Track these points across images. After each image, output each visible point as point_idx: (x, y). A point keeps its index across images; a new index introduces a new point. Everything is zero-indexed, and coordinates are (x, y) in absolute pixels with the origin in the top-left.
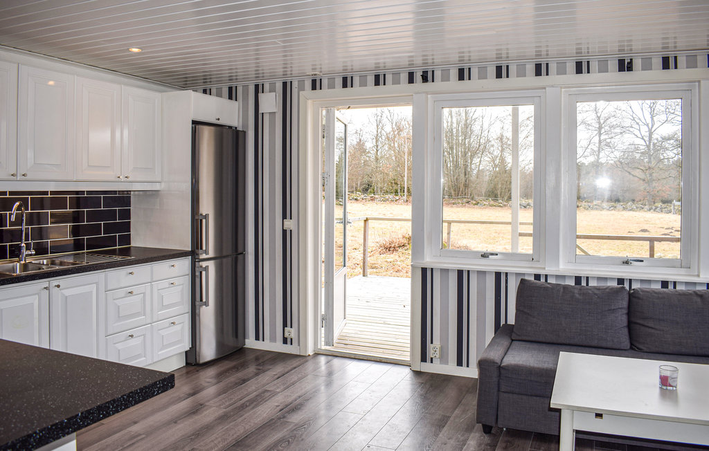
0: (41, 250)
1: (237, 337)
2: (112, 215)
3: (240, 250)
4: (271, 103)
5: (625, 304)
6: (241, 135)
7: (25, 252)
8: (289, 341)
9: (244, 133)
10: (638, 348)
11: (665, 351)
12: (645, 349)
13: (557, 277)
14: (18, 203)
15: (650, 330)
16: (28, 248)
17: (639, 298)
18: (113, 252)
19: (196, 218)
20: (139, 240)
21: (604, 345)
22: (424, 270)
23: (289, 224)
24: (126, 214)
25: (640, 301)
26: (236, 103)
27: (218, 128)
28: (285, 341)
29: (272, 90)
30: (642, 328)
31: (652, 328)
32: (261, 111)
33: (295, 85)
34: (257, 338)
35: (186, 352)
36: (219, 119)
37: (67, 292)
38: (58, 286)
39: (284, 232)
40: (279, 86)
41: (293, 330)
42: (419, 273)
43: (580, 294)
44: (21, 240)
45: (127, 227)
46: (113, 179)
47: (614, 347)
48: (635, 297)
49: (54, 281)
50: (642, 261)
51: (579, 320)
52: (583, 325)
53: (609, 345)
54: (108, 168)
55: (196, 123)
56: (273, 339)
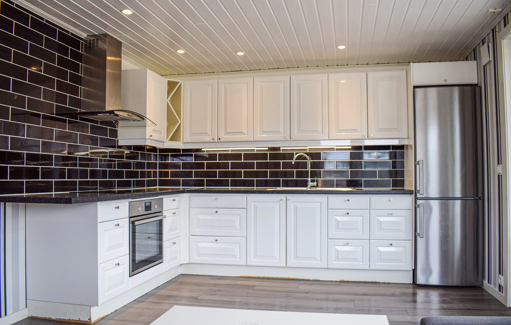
6: (477, 91)
8: (501, 288)
9: (480, 88)
19: (416, 163)
23: (500, 169)
28: (499, 288)
29: (489, 41)
32: (484, 64)
35: (413, 272)
36: (446, 81)
37: (297, 205)
39: (499, 177)
40: (491, 37)
41: (502, 278)
45: (401, 174)
46: (360, 137)
49: (289, 197)
54: (356, 130)
55: (415, 87)
56: (495, 286)
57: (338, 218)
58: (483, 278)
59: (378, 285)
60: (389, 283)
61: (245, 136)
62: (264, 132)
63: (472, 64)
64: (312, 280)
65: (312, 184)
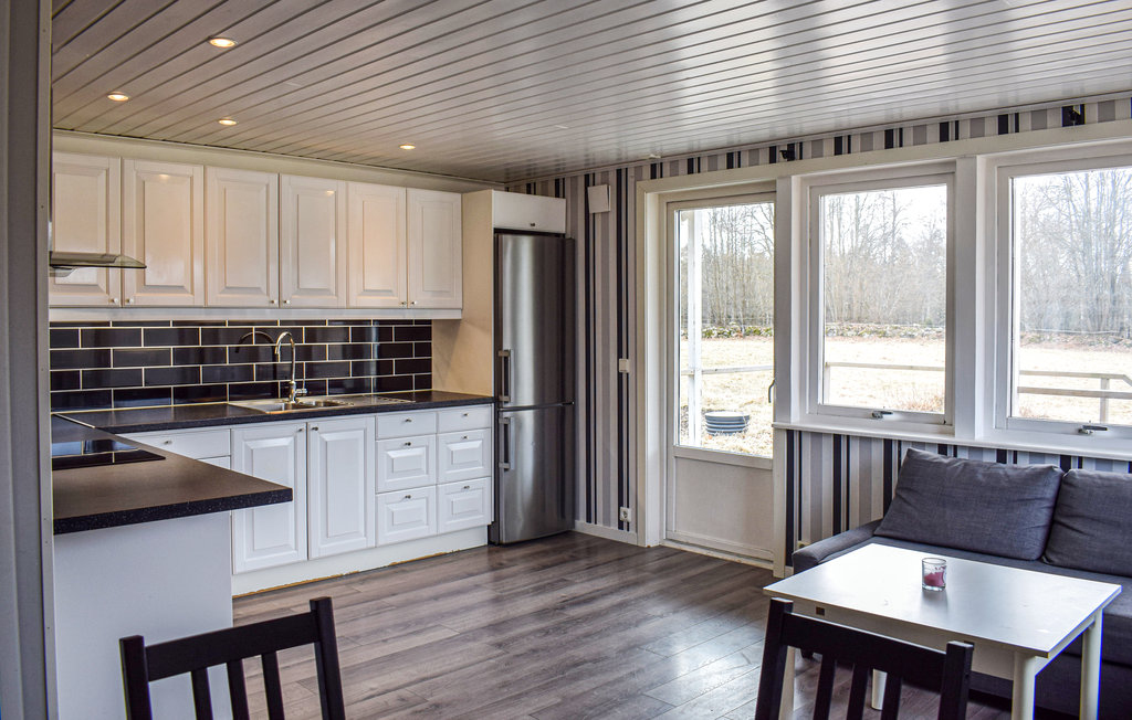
0: (315, 389)
1: (563, 516)
2: (406, 350)
3: (568, 398)
4: (602, 200)
5: (1050, 492)
6: (568, 245)
7: (295, 391)
8: (625, 525)
9: (574, 242)
10: (1048, 560)
11: (1085, 566)
12: (1056, 561)
13: (972, 449)
14: (284, 334)
15: (1074, 534)
16: (299, 385)
17: (1071, 485)
18: (408, 396)
19: (500, 354)
20: (441, 382)
21: (996, 549)
22: (790, 433)
23: (626, 365)
24: (427, 350)
25: (1072, 489)
26: (564, 200)
27: (539, 238)
28: (621, 526)
29: (605, 182)
30: (1065, 530)
31: (1077, 531)
32: (591, 212)
33: (631, 173)
34: (589, 520)
35: (489, 526)
36: (534, 225)
37: (327, 437)
38: (316, 429)
39: (620, 375)
40: (613, 178)
41: (629, 511)
42: (784, 437)
43: (984, 475)
44: (291, 378)
45: (427, 366)
46: (397, 305)
47: (1011, 554)
48: (1067, 483)
49: (313, 423)
50: (1105, 429)
51: (971, 513)
52: (975, 519)
53: (1004, 551)
54: (389, 292)
55: (498, 231)
56: (607, 522)
57: (393, 454)
58: (574, 516)
59: (443, 560)
60: (459, 552)
61: (186, 295)
62: (229, 289)
63: (560, 204)
64: (347, 575)
65: (299, 391)
